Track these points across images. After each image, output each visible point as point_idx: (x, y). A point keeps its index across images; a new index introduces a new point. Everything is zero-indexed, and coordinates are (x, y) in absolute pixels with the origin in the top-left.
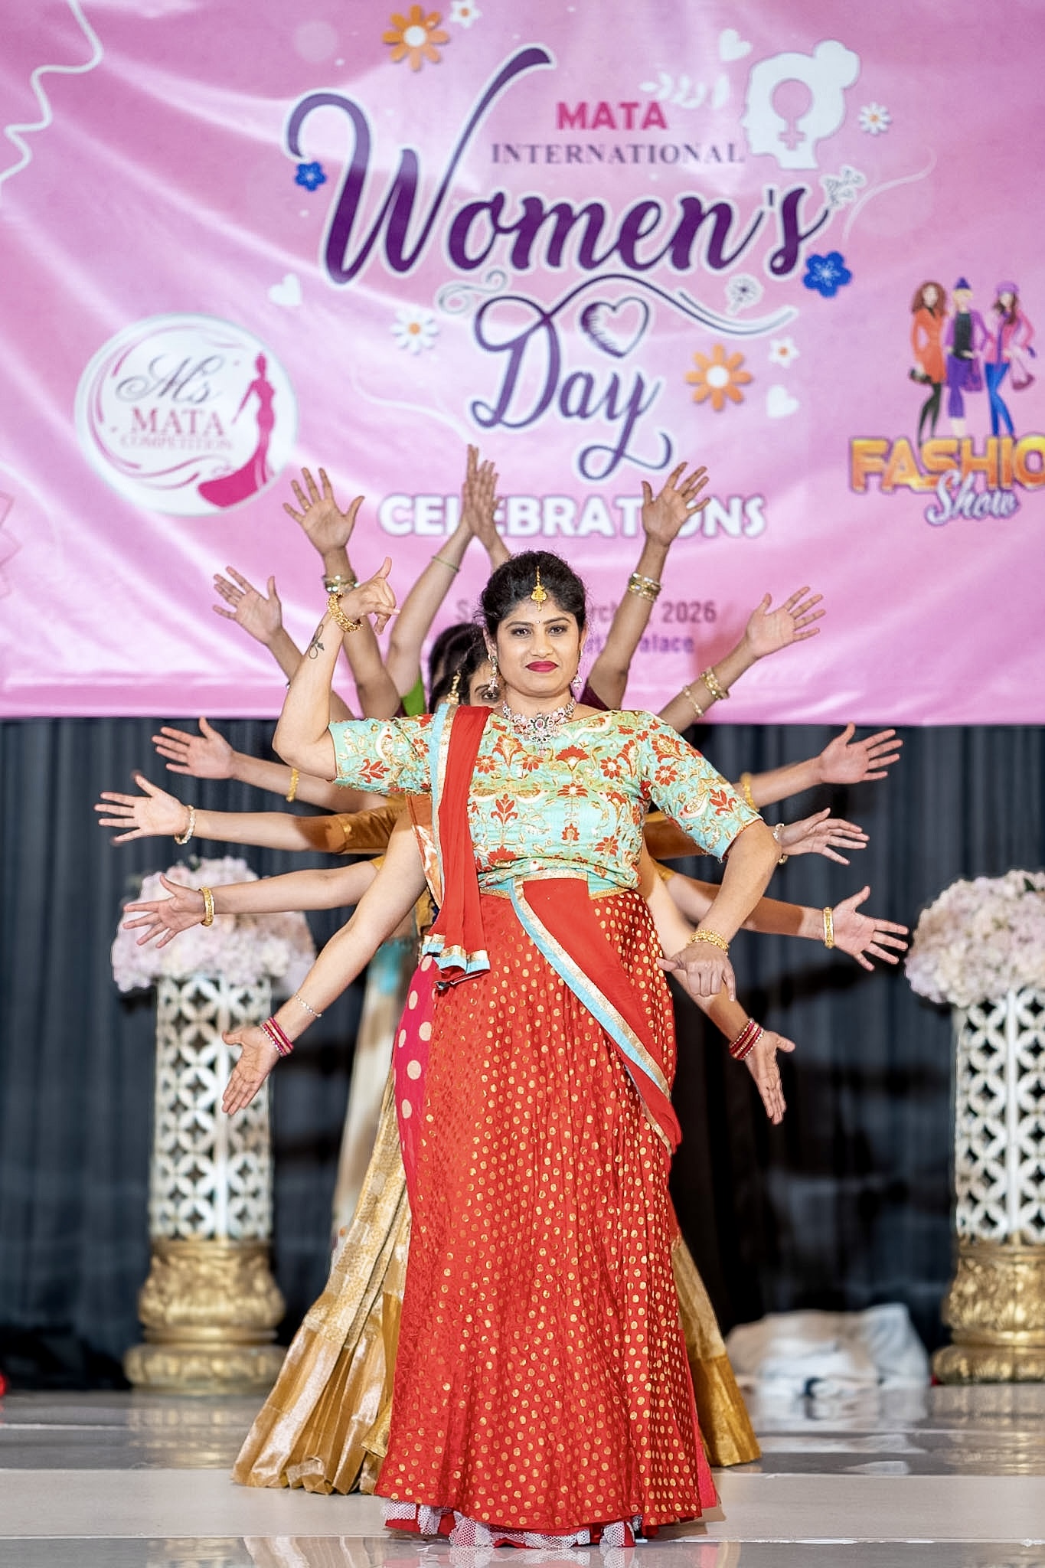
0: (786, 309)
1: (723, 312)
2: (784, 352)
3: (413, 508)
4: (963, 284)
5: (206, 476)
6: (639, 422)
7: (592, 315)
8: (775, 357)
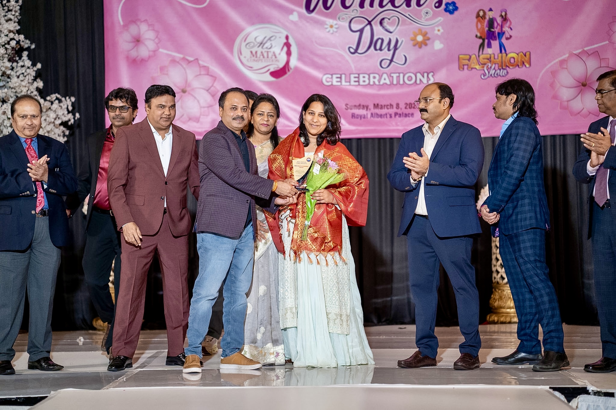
0: (440, 18)
1: (421, 20)
2: (439, 30)
3: (332, 78)
4: (491, 10)
5: (272, 70)
6: (397, 52)
7: (383, 21)
8: (436, 32)
